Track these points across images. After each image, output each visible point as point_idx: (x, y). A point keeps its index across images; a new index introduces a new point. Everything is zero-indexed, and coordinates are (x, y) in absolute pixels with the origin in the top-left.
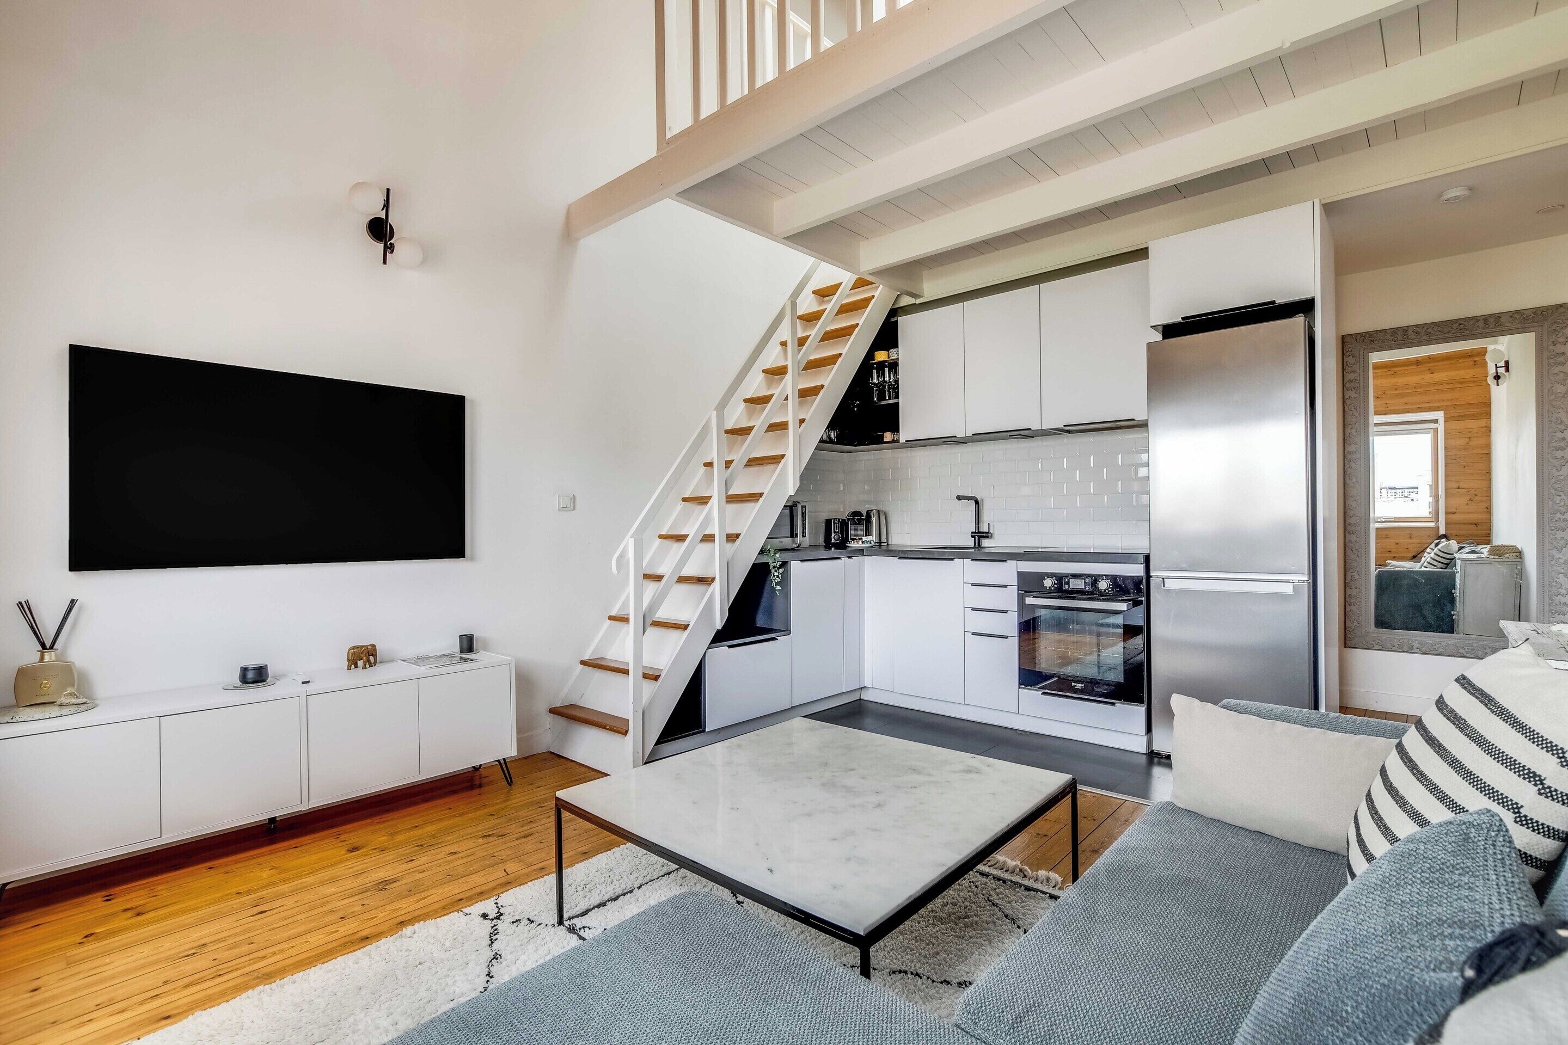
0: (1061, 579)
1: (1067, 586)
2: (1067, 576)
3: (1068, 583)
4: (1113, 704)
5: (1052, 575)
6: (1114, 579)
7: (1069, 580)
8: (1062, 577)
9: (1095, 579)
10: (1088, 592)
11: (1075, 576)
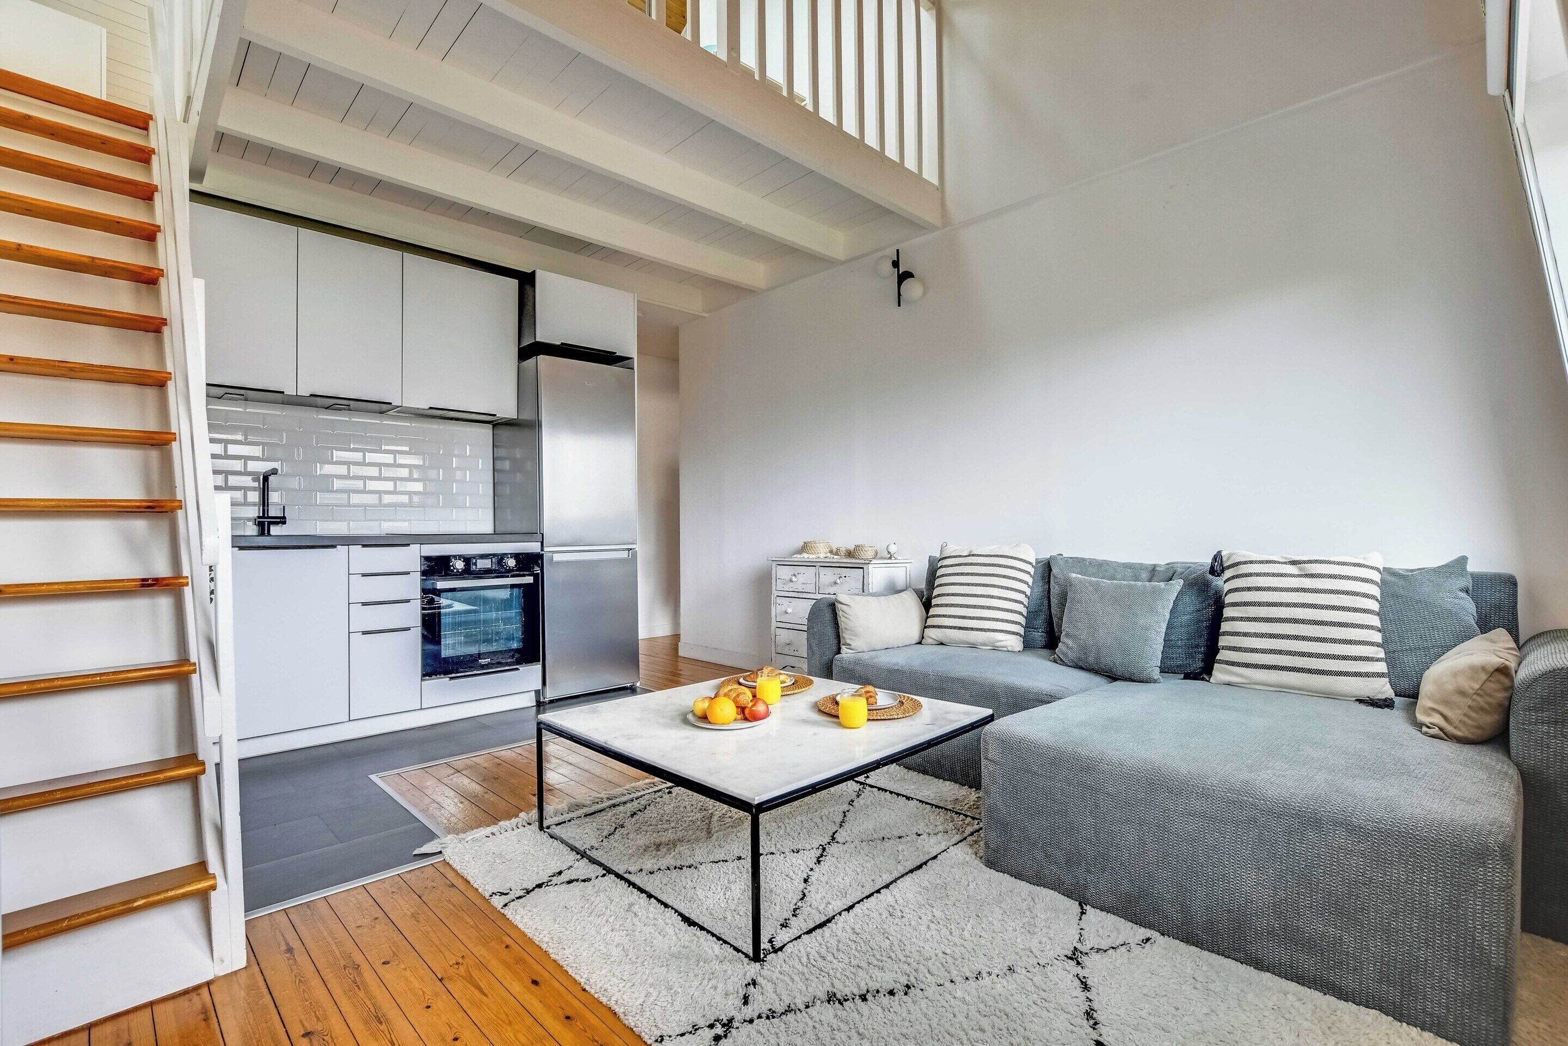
0: (467, 560)
1: (474, 567)
2: (475, 557)
3: (475, 564)
4: (517, 669)
5: (459, 557)
6: (516, 556)
7: (476, 561)
8: (470, 558)
9: (501, 558)
10: (494, 570)
11: (483, 556)
